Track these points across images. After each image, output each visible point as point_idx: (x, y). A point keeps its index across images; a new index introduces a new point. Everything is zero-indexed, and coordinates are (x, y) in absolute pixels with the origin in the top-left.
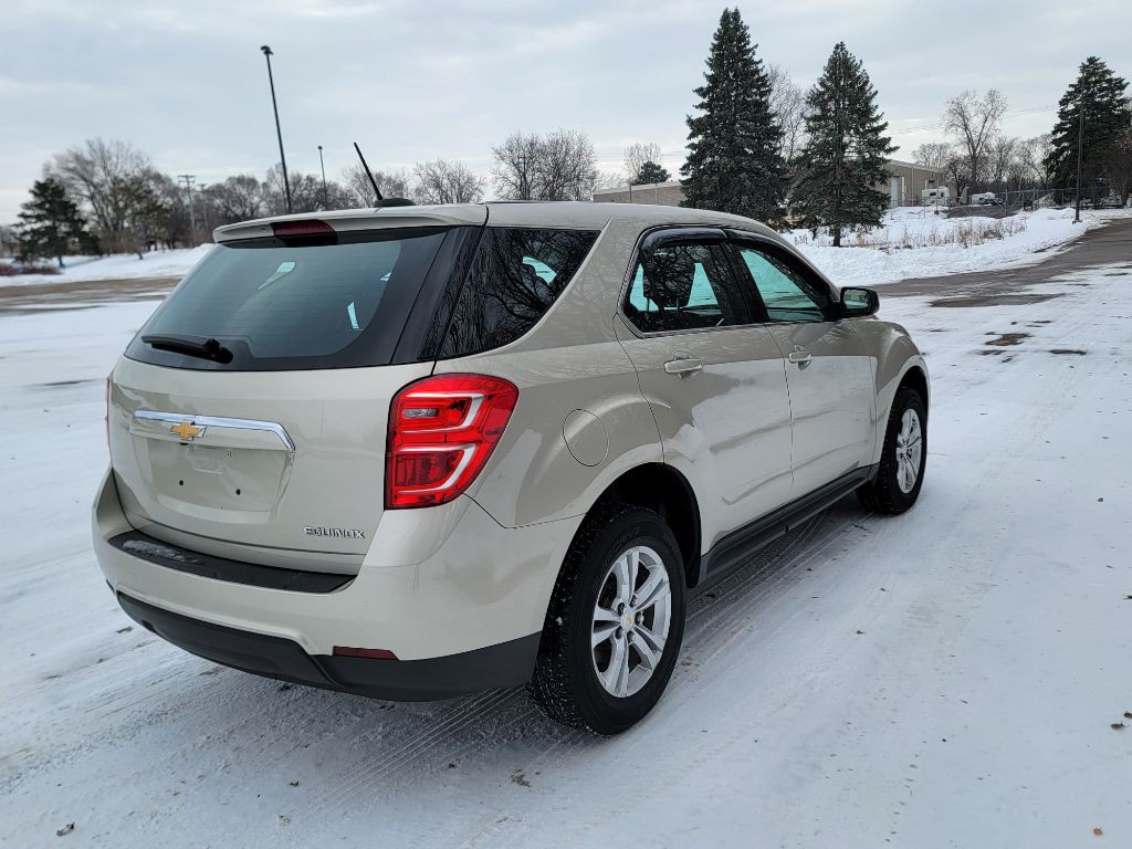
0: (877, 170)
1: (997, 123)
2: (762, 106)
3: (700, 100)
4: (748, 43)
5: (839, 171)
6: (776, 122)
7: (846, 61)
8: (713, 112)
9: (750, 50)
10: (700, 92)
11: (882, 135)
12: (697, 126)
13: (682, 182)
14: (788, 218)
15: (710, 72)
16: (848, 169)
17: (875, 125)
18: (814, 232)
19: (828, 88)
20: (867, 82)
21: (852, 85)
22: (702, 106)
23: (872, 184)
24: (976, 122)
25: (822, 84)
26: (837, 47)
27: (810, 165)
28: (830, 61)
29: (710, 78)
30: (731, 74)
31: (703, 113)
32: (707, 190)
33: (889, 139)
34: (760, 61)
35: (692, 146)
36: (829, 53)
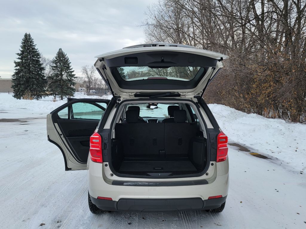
0: (72, 82)
1: (94, 74)
2: (38, 61)
3: (18, 57)
4: (33, 43)
5: (62, 81)
6: (42, 66)
7: (62, 53)
8: (23, 61)
9: (34, 45)
10: (18, 54)
11: (73, 73)
12: (17, 64)
13: (13, 79)
14: (47, 93)
15: (22, 50)
16: (64, 81)
17: (71, 71)
18: (55, 97)
19: (57, 59)
20: (68, 60)
21: (64, 60)
22: (19, 58)
23: (71, 85)
24: (89, 73)
25: (56, 58)
26: (60, 49)
27: (53, 79)
28: (58, 52)
29: (22, 51)
30: (28, 51)
31: (19, 61)
32: (22, 83)
33: (75, 75)
34: (37, 49)
35: (16, 69)
36: (58, 50)
